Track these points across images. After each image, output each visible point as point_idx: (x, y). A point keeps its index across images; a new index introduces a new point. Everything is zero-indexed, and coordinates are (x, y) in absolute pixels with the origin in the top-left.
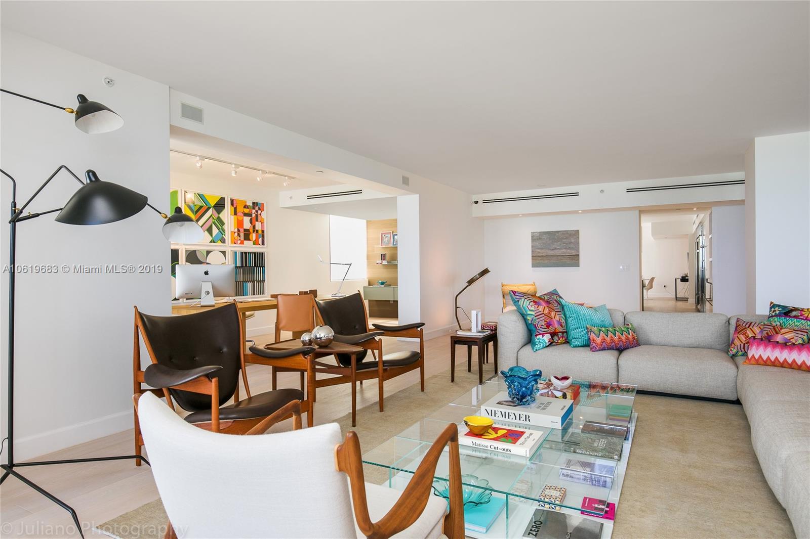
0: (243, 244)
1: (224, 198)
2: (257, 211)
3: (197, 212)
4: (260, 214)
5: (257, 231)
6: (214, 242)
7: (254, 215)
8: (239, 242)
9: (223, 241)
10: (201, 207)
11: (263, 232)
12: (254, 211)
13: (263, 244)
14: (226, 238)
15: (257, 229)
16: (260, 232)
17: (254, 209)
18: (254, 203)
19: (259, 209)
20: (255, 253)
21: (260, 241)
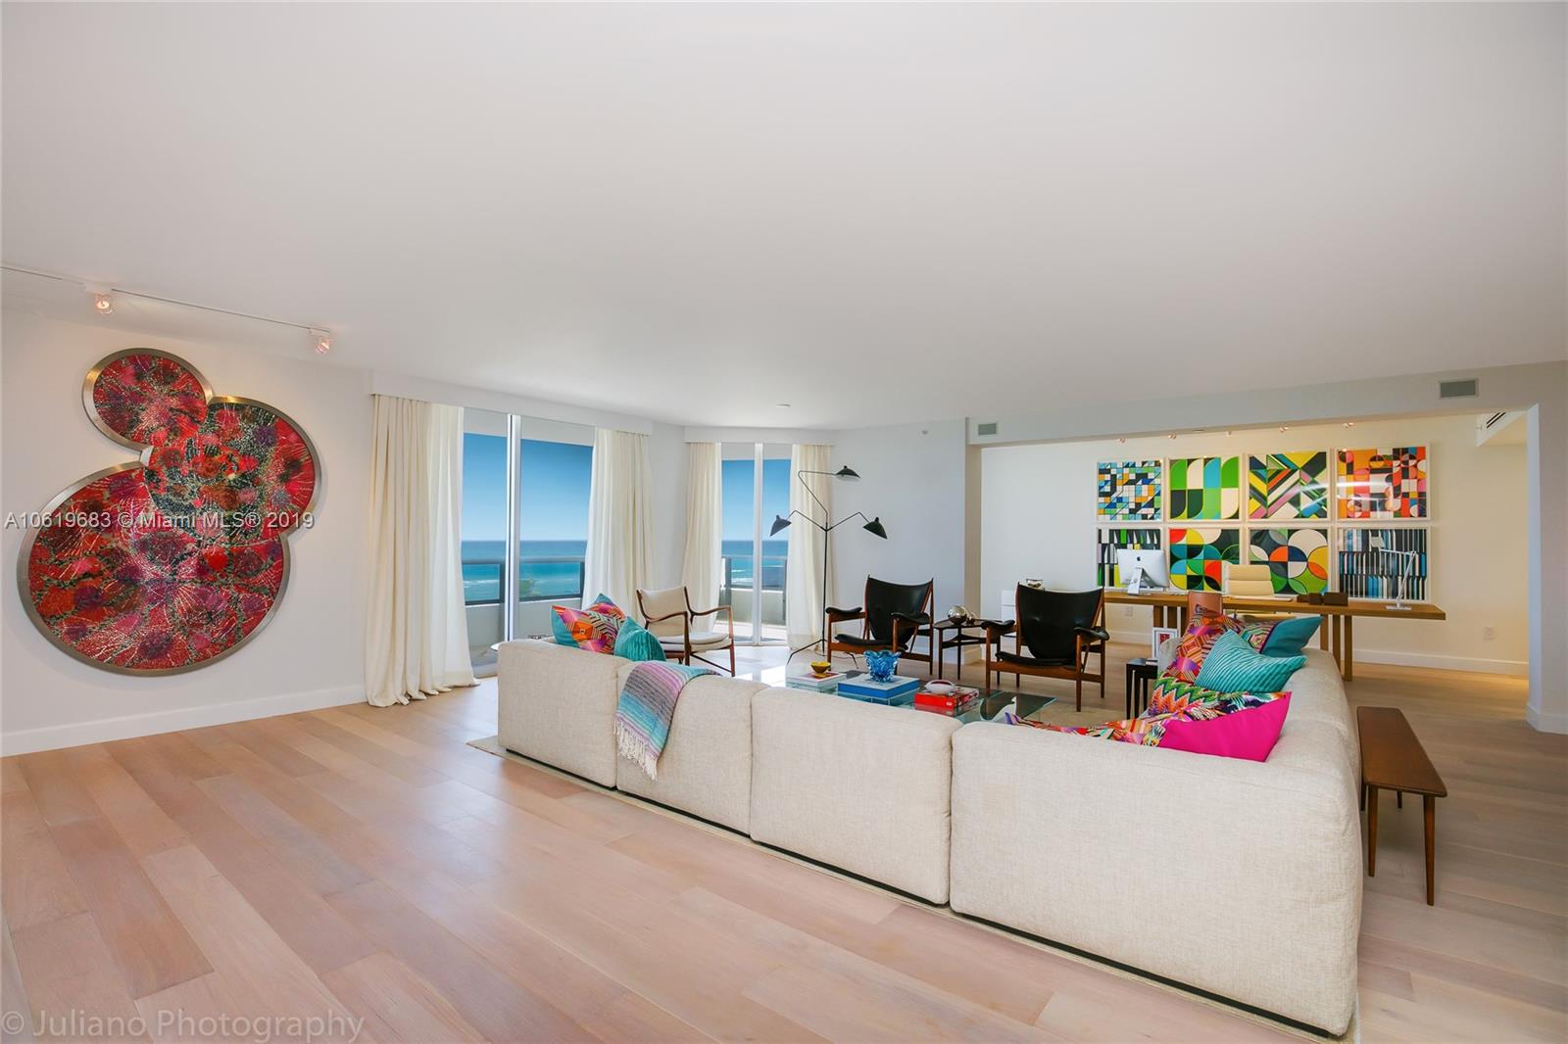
0: (1369, 517)
1: (1325, 453)
2: (1406, 463)
3: (1270, 479)
4: (1415, 466)
5: (1406, 495)
6: (1303, 517)
7: (1396, 470)
8: (1358, 514)
9: (1322, 514)
10: (1278, 472)
11: (1422, 494)
12: (1396, 463)
13: (1422, 513)
14: (1328, 510)
15: (1404, 489)
16: (1414, 496)
17: (1396, 458)
18: (1396, 451)
19: (1412, 457)
20: (1399, 532)
21: (1414, 510)
